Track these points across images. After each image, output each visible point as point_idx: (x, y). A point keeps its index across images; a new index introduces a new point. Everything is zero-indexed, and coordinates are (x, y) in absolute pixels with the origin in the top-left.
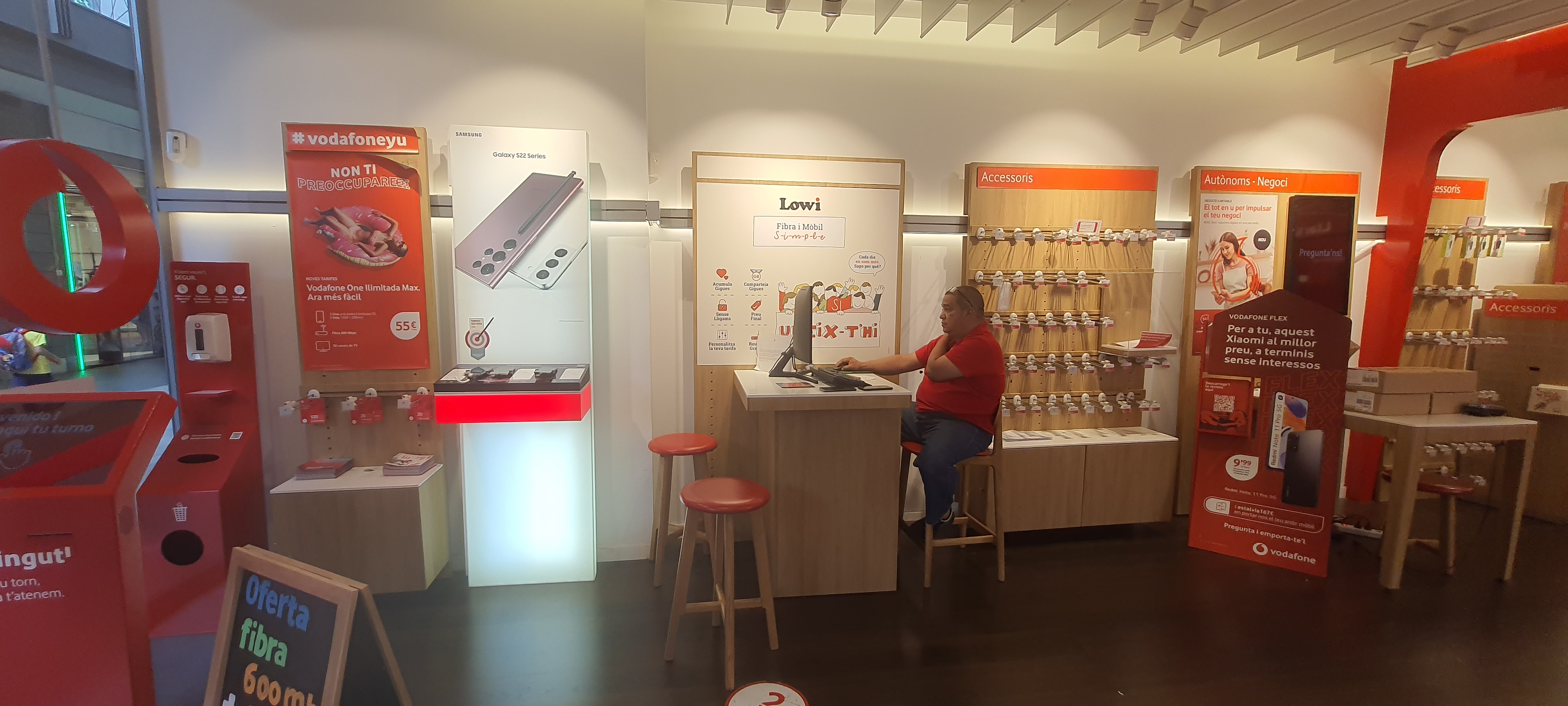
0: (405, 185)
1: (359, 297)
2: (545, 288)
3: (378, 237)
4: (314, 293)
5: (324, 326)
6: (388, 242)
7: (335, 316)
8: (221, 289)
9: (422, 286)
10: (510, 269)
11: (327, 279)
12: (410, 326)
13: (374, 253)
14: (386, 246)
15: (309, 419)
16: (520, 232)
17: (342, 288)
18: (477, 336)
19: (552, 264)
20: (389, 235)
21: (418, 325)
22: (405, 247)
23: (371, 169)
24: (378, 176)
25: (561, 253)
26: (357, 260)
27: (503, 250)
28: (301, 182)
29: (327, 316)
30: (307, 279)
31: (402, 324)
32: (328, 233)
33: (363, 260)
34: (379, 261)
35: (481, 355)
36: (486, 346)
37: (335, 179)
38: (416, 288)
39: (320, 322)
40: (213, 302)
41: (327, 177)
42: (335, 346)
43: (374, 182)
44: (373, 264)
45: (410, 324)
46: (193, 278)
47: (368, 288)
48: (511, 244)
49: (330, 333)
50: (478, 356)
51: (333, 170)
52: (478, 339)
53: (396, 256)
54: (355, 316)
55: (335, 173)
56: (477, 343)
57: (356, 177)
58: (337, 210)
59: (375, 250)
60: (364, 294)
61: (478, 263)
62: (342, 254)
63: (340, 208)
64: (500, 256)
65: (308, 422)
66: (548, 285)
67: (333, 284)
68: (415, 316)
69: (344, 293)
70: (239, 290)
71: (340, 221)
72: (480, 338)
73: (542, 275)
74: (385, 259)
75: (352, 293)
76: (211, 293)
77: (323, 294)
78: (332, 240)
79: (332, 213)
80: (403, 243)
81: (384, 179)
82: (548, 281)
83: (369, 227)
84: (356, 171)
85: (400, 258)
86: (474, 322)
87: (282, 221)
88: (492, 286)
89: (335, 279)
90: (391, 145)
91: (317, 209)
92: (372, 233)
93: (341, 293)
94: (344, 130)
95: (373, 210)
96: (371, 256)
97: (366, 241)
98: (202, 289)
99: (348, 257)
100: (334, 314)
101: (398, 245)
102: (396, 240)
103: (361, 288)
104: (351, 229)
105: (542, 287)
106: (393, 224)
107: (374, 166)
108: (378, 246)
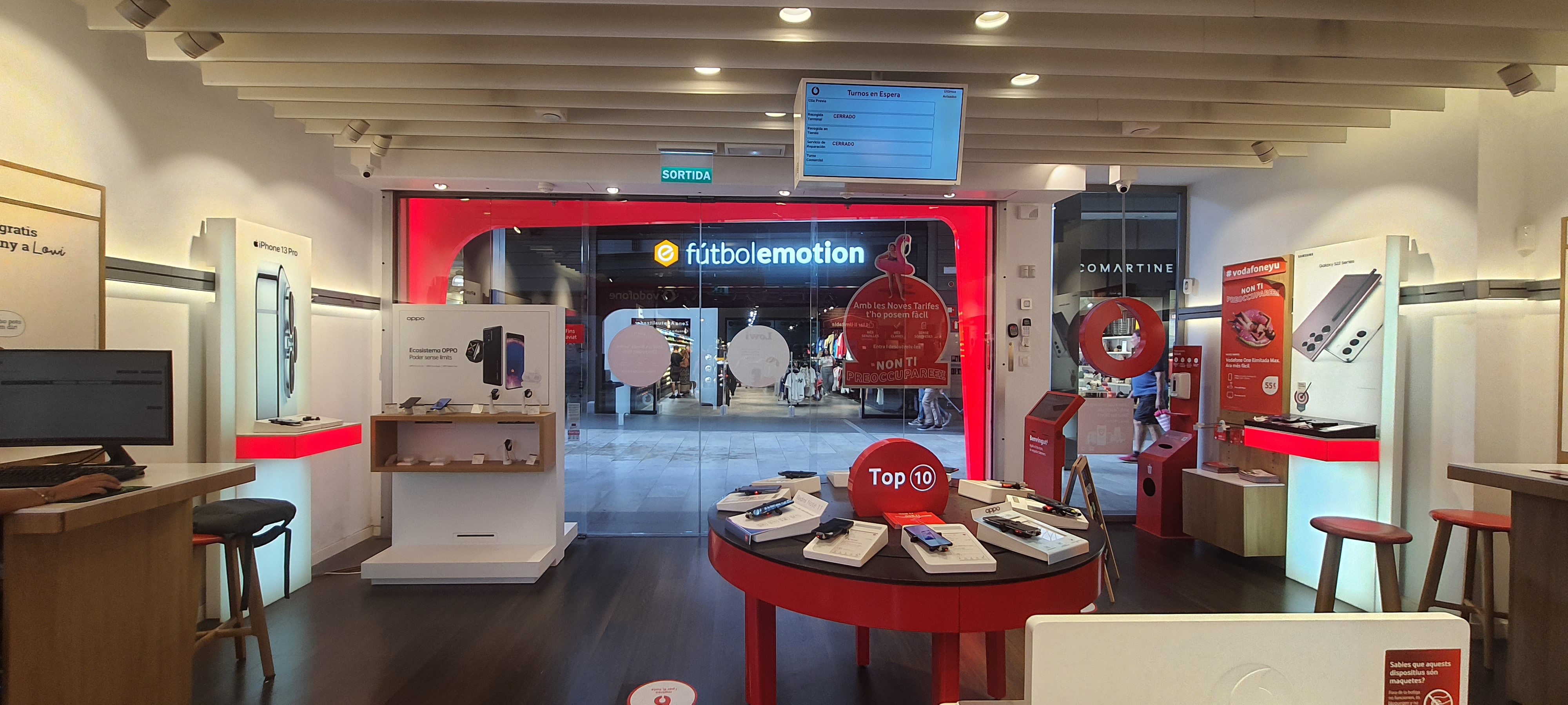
0: (1276, 294)
1: (1248, 366)
2: (1349, 361)
3: (1261, 327)
4: (1229, 363)
5: (1231, 383)
6: (1265, 331)
7: (1237, 377)
8: (1189, 360)
9: (1281, 360)
10: (1326, 348)
11: (1234, 355)
12: (1273, 386)
13: (1258, 338)
14: (1264, 333)
15: (1218, 437)
16: (1334, 320)
17: (1241, 360)
18: (1302, 395)
19: (1354, 343)
20: (1266, 327)
21: (1277, 385)
22: (1274, 334)
23: (1260, 286)
24: (1263, 290)
25: (1362, 334)
26: (1250, 343)
27: (1322, 333)
28: (1229, 298)
29: (1233, 377)
30: (1227, 355)
31: (1268, 384)
32: (1238, 327)
33: (1252, 343)
34: (1260, 343)
35: (1303, 409)
36: (1306, 403)
37: (1243, 294)
38: (1278, 360)
39: (1230, 380)
40: (1186, 366)
41: (1239, 294)
42: (1235, 395)
43: (1261, 294)
44: (1257, 345)
45: (1273, 385)
46: (1180, 354)
47: (1254, 360)
48: (1327, 329)
49: (1233, 387)
50: (1301, 409)
51: (1242, 289)
52: (1302, 397)
53: (1268, 339)
54: (1246, 378)
55: (1243, 291)
56: (1302, 400)
57: (1253, 292)
58: (1243, 313)
59: (1259, 337)
60: (1251, 363)
61: (1305, 344)
62: (1243, 339)
63: (1244, 312)
64: (1319, 338)
65: (1217, 439)
66: (1351, 359)
67: (1238, 357)
68: (1275, 380)
69: (1241, 363)
70: (1196, 360)
71: (1244, 320)
72: (1304, 397)
73: (1347, 351)
74: (1264, 341)
75: (1246, 363)
76: (1186, 362)
77: (1233, 363)
78: (1239, 331)
79: (1240, 315)
80: (1273, 331)
81: (1266, 291)
82: (1350, 356)
83: (1257, 322)
84: (1253, 288)
85: (1270, 341)
86: (1301, 385)
87: (1218, 321)
88: (1313, 359)
89: (1238, 354)
90: (1271, 269)
91: (1234, 313)
92: (1258, 326)
93: (1240, 363)
94: (1248, 265)
95: (1259, 311)
96: (1257, 340)
97: (1255, 331)
98: (1183, 360)
99: (1246, 341)
100: (1237, 376)
101: (1270, 332)
102: (1269, 329)
103: (1249, 361)
104: (1248, 325)
105: (1346, 360)
106: (1269, 319)
107: (1262, 284)
108: (1260, 333)
